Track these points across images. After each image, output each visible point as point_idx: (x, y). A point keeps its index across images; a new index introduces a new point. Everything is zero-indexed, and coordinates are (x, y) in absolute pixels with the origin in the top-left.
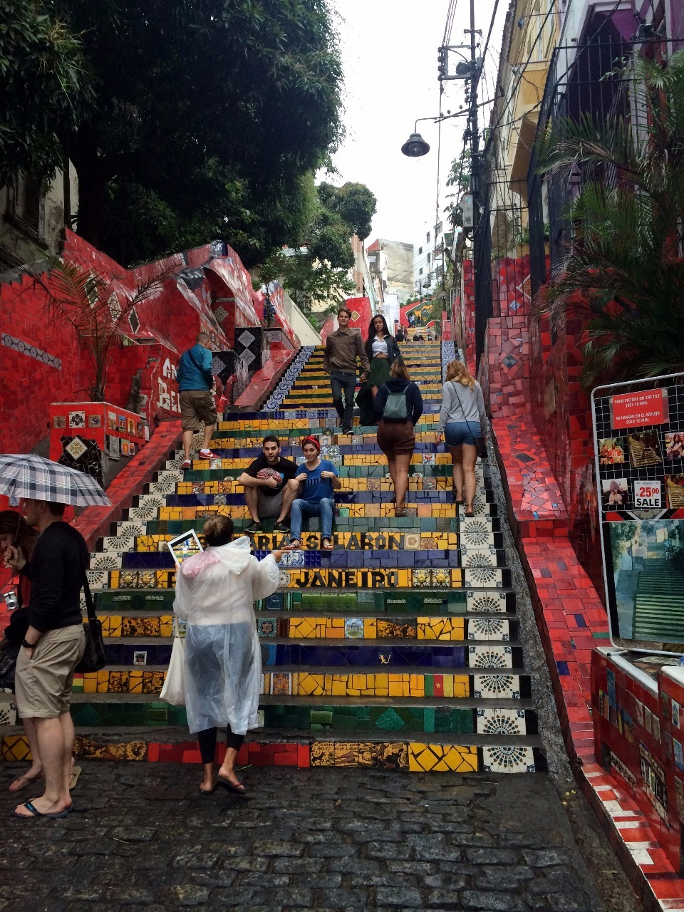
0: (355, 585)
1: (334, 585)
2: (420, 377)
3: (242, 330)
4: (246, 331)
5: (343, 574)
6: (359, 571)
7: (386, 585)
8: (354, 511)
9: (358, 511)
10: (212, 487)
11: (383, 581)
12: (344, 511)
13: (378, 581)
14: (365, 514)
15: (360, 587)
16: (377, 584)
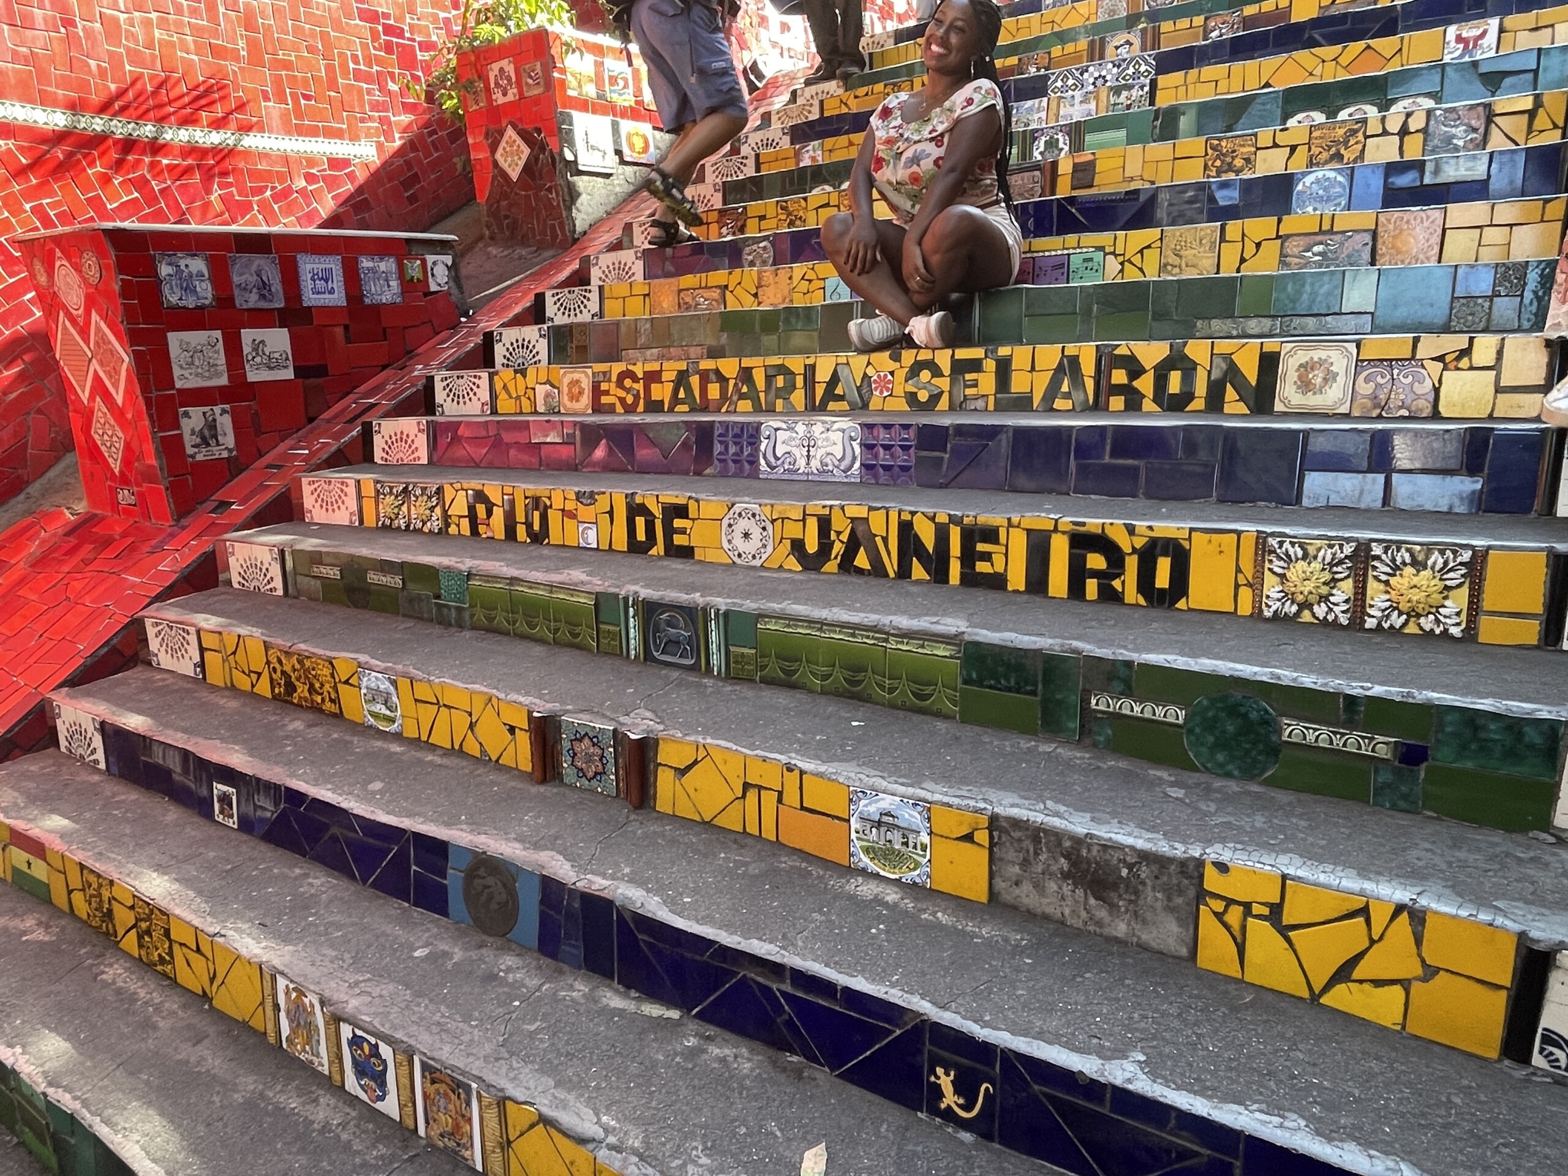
0: (997, 582)
1: (918, 571)
5: (955, 535)
6: (1018, 527)
7: (1132, 595)
8: (1121, 259)
9: (1137, 259)
10: (762, 218)
11: (1118, 576)
12: (1085, 260)
13: (1095, 574)
14: (1163, 268)
15: (1016, 592)
16: (1092, 587)
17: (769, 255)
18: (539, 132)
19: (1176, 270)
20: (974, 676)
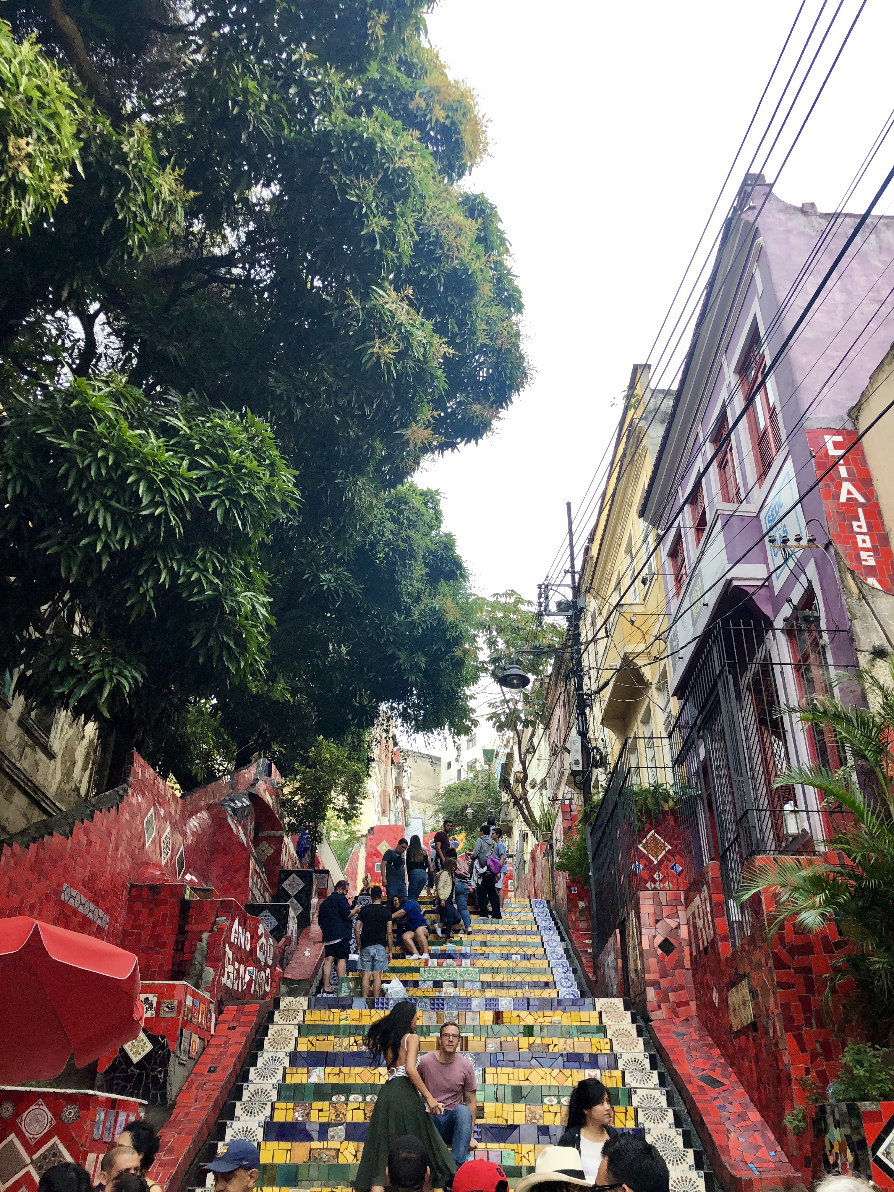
2: (517, 949)
3: (289, 873)
4: (294, 875)
10: (320, 1110)
12: (508, 1154)
17: (343, 1134)
18: (163, 1038)
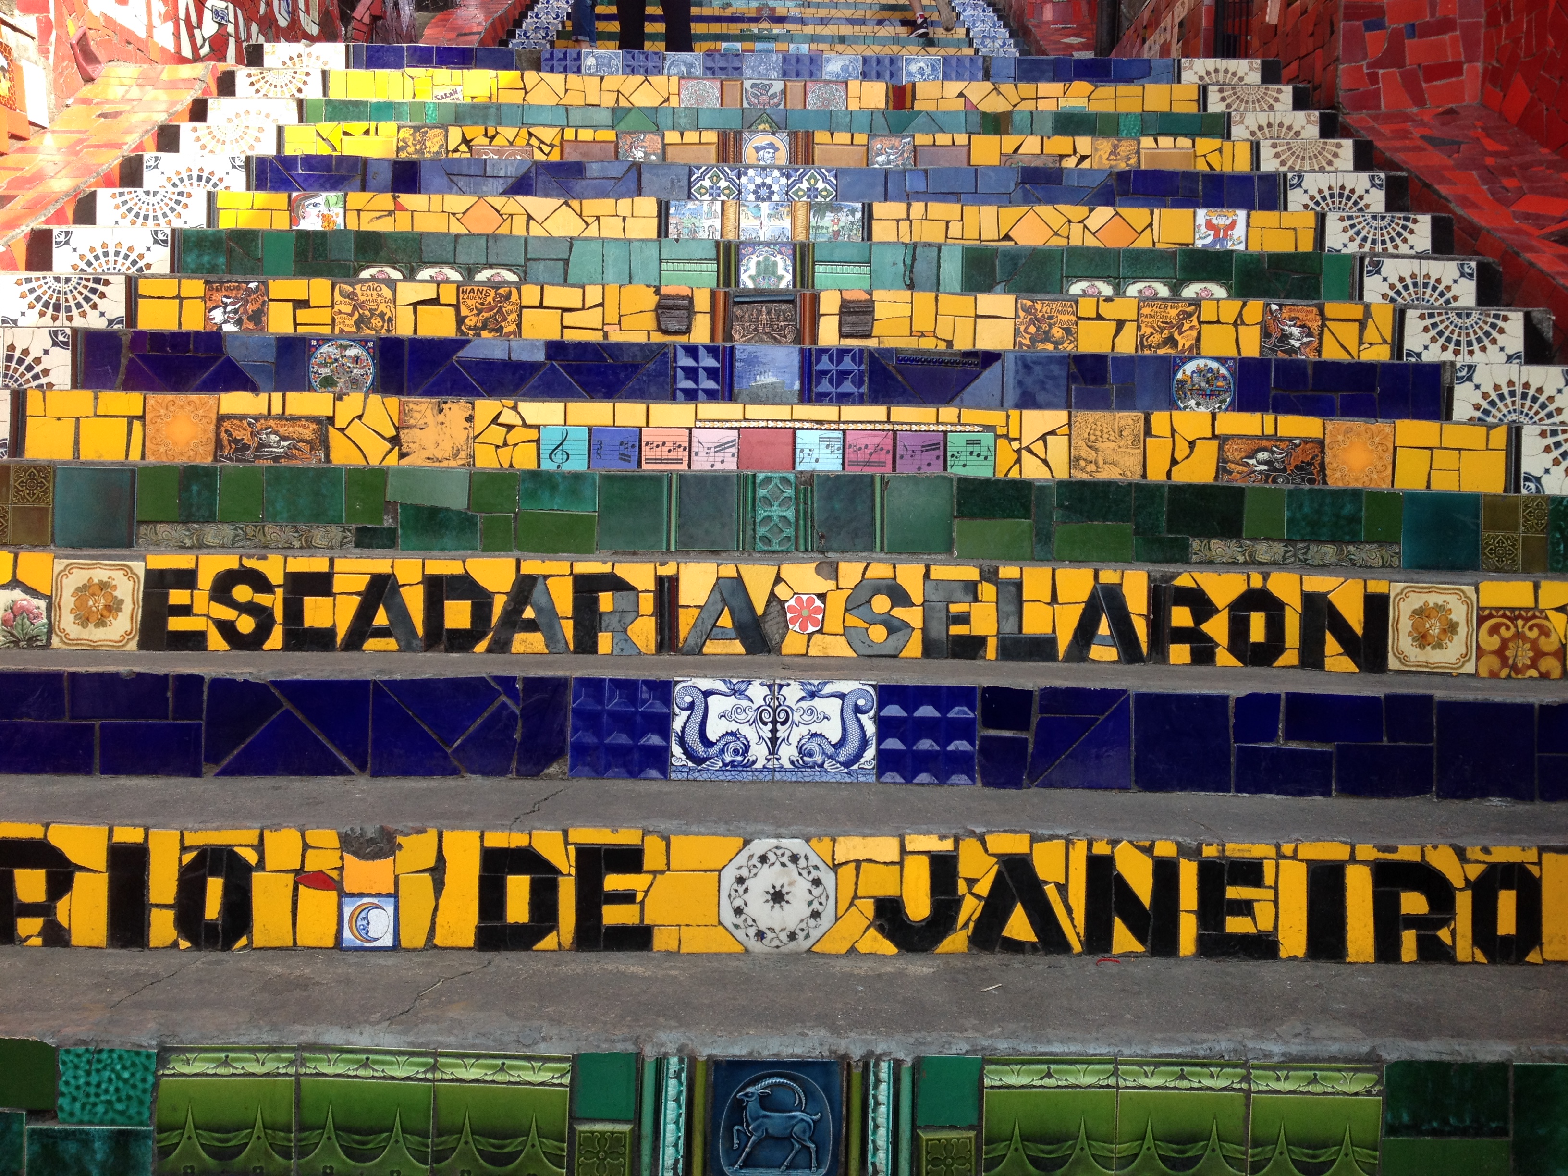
0: (1262, 946)
1: (1124, 939)
6: (1294, 857)
7: (1464, 949)
8: (1016, 445)
9: (1038, 448)
10: (301, 304)
11: (1444, 923)
12: (970, 442)
13: (1412, 921)
14: (1073, 461)
15: (1295, 958)
16: (1409, 939)
17: (367, 371)
19: (1091, 467)
20: (1405, 1118)
